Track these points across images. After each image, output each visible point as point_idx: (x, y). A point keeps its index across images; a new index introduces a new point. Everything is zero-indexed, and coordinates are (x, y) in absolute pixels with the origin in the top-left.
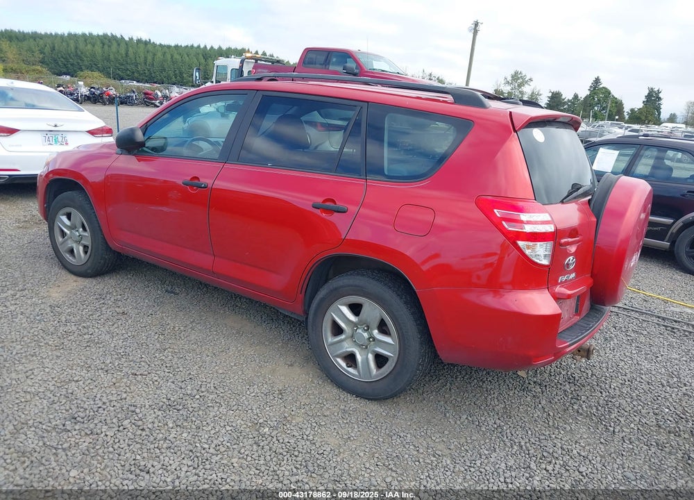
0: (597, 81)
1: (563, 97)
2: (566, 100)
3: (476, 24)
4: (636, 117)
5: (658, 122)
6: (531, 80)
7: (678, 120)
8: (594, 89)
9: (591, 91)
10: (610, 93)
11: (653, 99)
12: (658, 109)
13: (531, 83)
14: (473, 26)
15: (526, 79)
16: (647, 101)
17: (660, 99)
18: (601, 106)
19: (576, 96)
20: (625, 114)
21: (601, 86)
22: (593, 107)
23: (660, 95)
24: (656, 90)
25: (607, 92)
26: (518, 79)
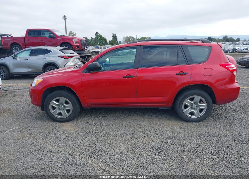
0: (97, 33)
1: (88, 39)
2: (89, 40)
3: (65, 16)
4: (111, 43)
5: (117, 44)
6: (76, 34)
7: (122, 43)
8: (97, 35)
9: (96, 36)
10: (102, 36)
11: (114, 37)
12: (117, 40)
13: (76, 35)
14: (64, 17)
15: (74, 34)
16: (113, 38)
17: (116, 37)
18: (100, 41)
19: (92, 38)
20: (108, 43)
21: (99, 34)
22: (98, 41)
23: (116, 36)
24: (115, 34)
25: (101, 36)
26: (71, 34)
